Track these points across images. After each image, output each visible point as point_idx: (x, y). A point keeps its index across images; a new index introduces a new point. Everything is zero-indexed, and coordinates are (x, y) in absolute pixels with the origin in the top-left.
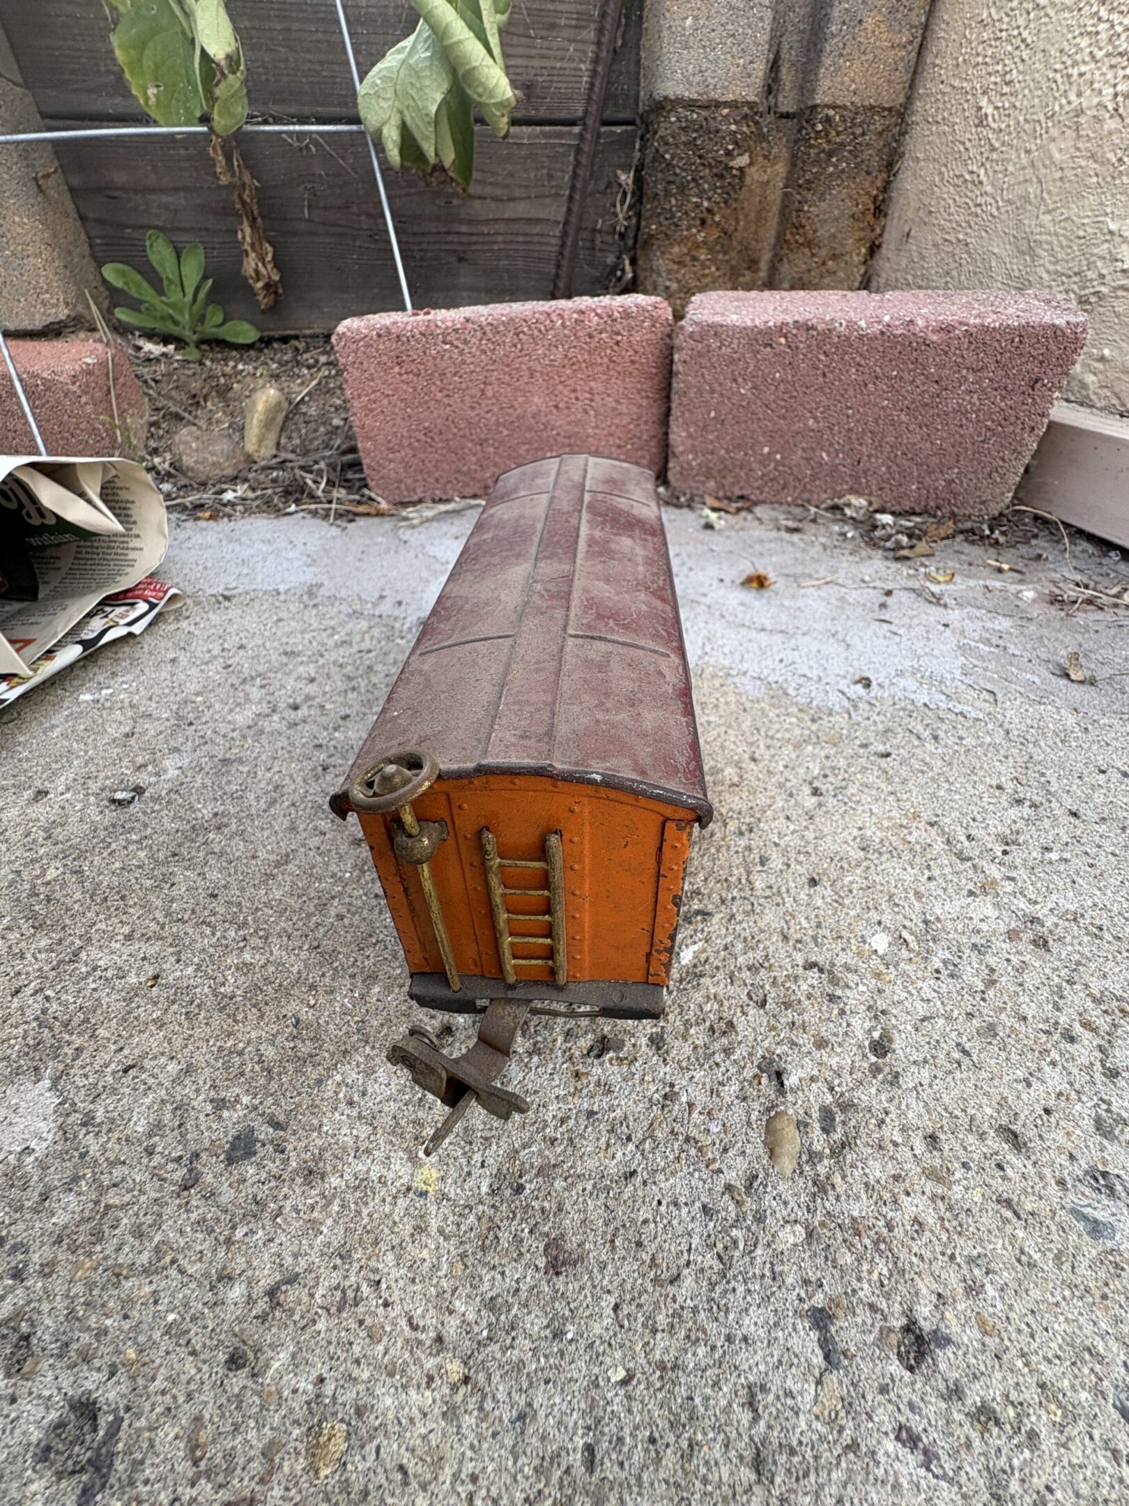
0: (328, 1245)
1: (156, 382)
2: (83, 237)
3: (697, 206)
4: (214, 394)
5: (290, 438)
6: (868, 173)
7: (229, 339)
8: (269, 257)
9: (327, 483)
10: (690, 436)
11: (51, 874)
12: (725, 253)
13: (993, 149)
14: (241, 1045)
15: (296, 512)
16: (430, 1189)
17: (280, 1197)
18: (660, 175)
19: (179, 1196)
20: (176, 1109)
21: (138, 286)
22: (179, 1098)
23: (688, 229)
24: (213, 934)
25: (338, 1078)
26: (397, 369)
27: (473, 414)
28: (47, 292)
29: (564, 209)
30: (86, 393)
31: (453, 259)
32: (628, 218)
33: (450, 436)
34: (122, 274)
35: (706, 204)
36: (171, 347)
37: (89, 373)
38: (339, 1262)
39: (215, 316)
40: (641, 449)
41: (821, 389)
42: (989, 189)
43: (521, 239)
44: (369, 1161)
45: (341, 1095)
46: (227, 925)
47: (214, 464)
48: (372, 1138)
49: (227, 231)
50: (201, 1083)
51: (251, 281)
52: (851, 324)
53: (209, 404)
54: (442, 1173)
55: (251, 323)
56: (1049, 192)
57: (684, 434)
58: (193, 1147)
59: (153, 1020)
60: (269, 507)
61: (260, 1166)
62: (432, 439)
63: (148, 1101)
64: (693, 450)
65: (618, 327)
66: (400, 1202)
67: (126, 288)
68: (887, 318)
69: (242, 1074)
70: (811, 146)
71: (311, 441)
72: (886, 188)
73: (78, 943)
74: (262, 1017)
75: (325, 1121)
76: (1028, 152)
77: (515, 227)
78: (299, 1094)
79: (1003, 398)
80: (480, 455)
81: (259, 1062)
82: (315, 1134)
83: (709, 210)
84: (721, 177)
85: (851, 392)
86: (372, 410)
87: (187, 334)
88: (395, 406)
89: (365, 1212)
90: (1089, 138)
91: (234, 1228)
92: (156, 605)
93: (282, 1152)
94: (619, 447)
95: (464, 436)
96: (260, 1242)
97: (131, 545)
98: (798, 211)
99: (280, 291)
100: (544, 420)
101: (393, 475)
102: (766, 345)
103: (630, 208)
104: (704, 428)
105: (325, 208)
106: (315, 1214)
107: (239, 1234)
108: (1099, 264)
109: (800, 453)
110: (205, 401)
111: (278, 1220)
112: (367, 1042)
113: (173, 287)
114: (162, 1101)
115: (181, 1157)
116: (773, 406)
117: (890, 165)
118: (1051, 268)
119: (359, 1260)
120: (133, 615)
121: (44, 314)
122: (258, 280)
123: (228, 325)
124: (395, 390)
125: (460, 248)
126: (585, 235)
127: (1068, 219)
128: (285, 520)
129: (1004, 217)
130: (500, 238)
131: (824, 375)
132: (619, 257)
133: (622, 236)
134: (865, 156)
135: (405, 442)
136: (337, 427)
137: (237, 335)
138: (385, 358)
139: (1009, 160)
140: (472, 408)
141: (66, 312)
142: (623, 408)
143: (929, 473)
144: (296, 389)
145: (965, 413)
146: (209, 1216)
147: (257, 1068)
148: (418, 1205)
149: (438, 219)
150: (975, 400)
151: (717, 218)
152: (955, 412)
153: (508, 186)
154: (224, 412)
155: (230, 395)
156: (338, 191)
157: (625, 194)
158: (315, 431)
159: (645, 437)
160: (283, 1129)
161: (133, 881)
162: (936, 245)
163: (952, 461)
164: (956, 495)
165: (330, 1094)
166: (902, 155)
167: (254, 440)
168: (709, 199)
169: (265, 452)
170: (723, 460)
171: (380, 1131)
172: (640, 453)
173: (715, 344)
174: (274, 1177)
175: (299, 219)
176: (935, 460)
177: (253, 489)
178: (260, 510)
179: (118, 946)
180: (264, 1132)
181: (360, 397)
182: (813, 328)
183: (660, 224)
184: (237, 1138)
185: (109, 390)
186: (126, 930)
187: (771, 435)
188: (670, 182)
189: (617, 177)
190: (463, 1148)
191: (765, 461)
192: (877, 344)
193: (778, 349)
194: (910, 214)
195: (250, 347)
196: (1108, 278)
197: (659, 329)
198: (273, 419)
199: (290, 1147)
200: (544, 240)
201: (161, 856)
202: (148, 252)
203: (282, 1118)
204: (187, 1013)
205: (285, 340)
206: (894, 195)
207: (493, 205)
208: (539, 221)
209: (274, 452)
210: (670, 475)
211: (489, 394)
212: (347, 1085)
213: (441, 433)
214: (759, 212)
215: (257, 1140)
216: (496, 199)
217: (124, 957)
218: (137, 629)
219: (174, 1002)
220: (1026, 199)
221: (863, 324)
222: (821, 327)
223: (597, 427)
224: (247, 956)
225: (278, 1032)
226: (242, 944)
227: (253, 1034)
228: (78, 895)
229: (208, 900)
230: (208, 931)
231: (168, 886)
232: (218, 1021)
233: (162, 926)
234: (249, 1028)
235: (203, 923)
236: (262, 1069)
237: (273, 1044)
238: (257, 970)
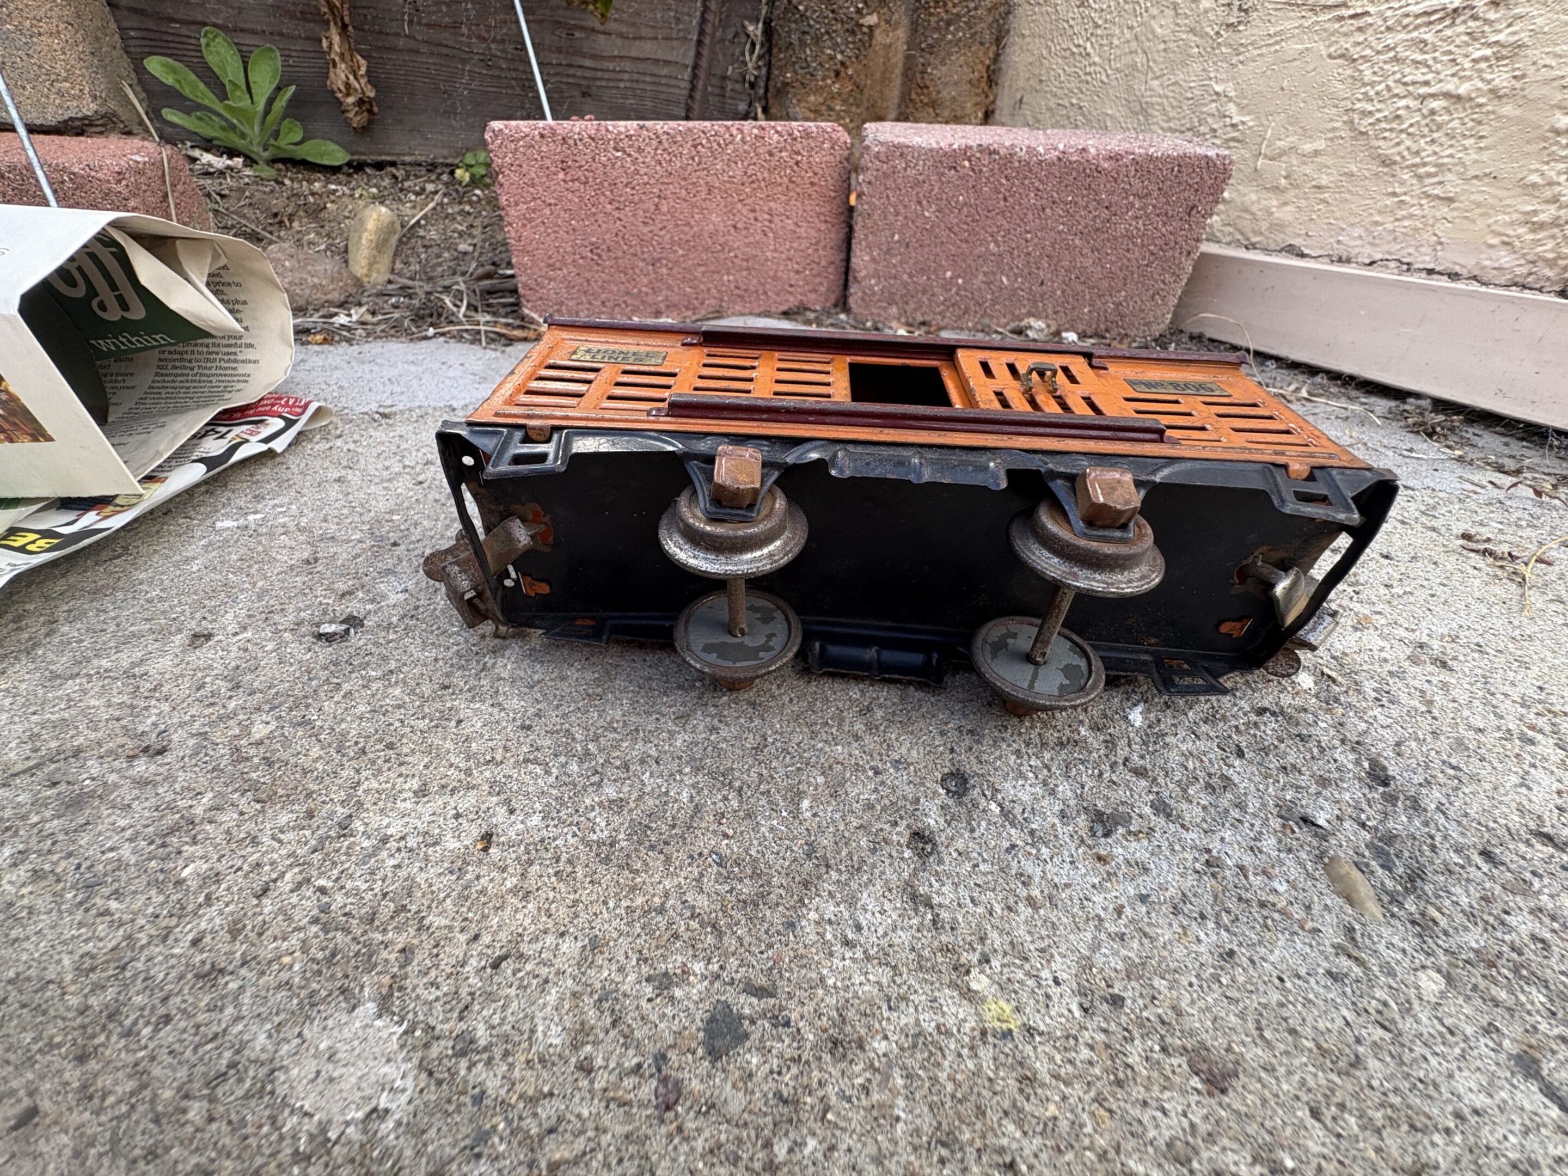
0: (917, 1132)
1: (223, 196)
2: (113, 25)
3: (832, 58)
4: (301, 213)
5: (406, 263)
6: (982, 44)
7: (310, 159)
8: (363, 71)
9: (468, 307)
10: (873, 260)
11: (259, 731)
12: (858, 106)
13: (1097, 26)
14: (657, 900)
15: (435, 336)
16: (1012, 1026)
17: (815, 1085)
18: (793, 26)
19: (662, 1121)
20: (600, 1000)
21: (194, 87)
22: (598, 985)
23: (824, 79)
24: (548, 772)
25: (813, 915)
26: (561, 175)
27: (645, 230)
28: (66, 80)
29: (692, 54)
30: (135, 195)
31: (577, 93)
32: (758, 68)
33: (620, 254)
34: (174, 71)
35: (839, 57)
36: (239, 161)
37: (140, 172)
38: (944, 1152)
39: (292, 134)
40: (819, 275)
41: (1002, 213)
42: (1097, 59)
43: (648, 79)
44: (912, 1010)
45: (829, 936)
46: (562, 759)
47: (314, 286)
48: (898, 980)
49: (307, 38)
50: (622, 958)
51: (339, 95)
52: (1031, 150)
53: (296, 225)
54: (1014, 1004)
55: (337, 143)
56: (1155, 61)
57: (867, 258)
58: (651, 1048)
59: (510, 891)
60: (396, 330)
61: (764, 1050)
62: (599, 256)
63: (552, 997)
64: (876, 274)
65: (798, 146)
66: (981, 1053)
67: (177, 86)
68: (1061, 147)
69: (676, 936)
70: (931, 14)
71: (434, 267)
72: (996, 58)
73: (341, 811)
74: (668, 860)
75: (825, 972)
76: (1131, 28)
77: (642, 67)
78: (770, 946)
79: (1164, 224)
80: (652, 276)
81: (692, 917)
82: (820, 992)
83: (842, 63)
84: (853, 33)
85: (1030, 216)
86: (531, 220)
87: (255, 148)
88: (558, 216)
89: (943, 1076)
90: (1187, 17)
91: (768, 1145)
92: (295, 422)
93: (787, 1024)
94: (798, 272)
95: (635, 255)
96: (819, 1156)
97: (240, 357)
98: (922, 72)
99: (376, 109)
100: (722, 240)
101: (553, 296)
102: (951, 168)
103: (760, 57)
104: (888, 251)
105: (429, 25)
106: (875, 1097)
107: (781, 1150)
108: (1210, 120)
109: (981, 277)
110: (291, 221)
111: (830, 1116)
112: (828, 866)
113: (238, 93)
114: (574, 995)
115: (639, 1066)
116: (956, 229)
117: (998, 40)
118: (1165, 125)
119: (971, 1142)
120: (266, 432)
121: (60, 106)
122: (348, 95)
123: (307, 144)
124: (559, 199)
125: (583, 82)
126: (714, 81)
127: (1176, 83)
128: (424, 344)
129: (1114, 83)
130: (626, 76)
131: (1005, 199)
132: (750, 105)
133: (752, 85)
134: (978, 28)
135: (569, 259)
136: (465, 253)
137: (322, 156)
138: (548, 162)
139: (1112, 35)
140: (645, 223)
141: (93, 106)
142: (802, 231)
143: (1100, 296)
144: (409, 212)
145: (1131, 238)
146: (723, 1137)
147: (694, 924)
148: (1007, 1050)
149: (559, 50)
150: (1140, 225)
151: (850, 72)
152: (1123, 236)
153: (633, 24)
154: (318, 234)
155: (322, 215)
156: (444, 9)
157: (753, 45)
158: (438, 256)
159: (823, 263)
160: (772, 995)
161: (397, 724)
162: (1050, 109)
163: (1120, 284)
164: (1122, 316)
165: (813, 937)
166: (1008, 31)
167: (364, 263)
168: (842, 52)
169: (379, 277)
170: (905, 285)
171: (905, 970)
172: (818, 280)
173: (900, 164)
174: (793, 1060)
175: (397, 35)
176: (1105, 284)
177: (373, 313)
178: (385, 335)
179: (408, 805)
180: (747, 1005)
181: (517, 204)
182: (995, 152)
183: (795, 72)
184: (712, 1020)
185: (166, 196)
186: (415, 784)
187: (954, 260)
188: (804, 33)
189: (744, 27)
190: (1021, 967)
191: (946, 287)
192: (1055, 170)
193: (962, 172)
194: (1021, 83)
195: (335, 170)
196: (1219, 132)
197: (840, 153)
198: (386, 241)
199: (794, 1016)
200: (673, 82)
201: (426, 689)
202: (205, 53)
203: (762, 981)
204: (556, 874)
205: (379, 166)
206: (1004, 66)
207: (619, 42)
208: (667, 63)
209: (388, 276)
210: (852, 301)
211: (664, 208)
212: (830, 922)
213: (609, 250)
214: (884, 73)
215: (741, 1017)
216: (622, 36)
217: (427, 818)
218: (279, 445)
219: (530, 863)
220: (1134, 67)
221: (1041, 150)
222: (1003, 152)
223: (775, 250)
224: (610, 791)
225: (701, 875)
226: (596, 779)
227: (667, 884)
228: (316, 752)
229: (522, 734)
230: (538, 770)
231: (453, 723)
232: (607, 876)
233: (468, 772)
234: (657, 877)
235: (527, 761)
236: (702, 924)
237: (701, 891)
238: (632, 805)
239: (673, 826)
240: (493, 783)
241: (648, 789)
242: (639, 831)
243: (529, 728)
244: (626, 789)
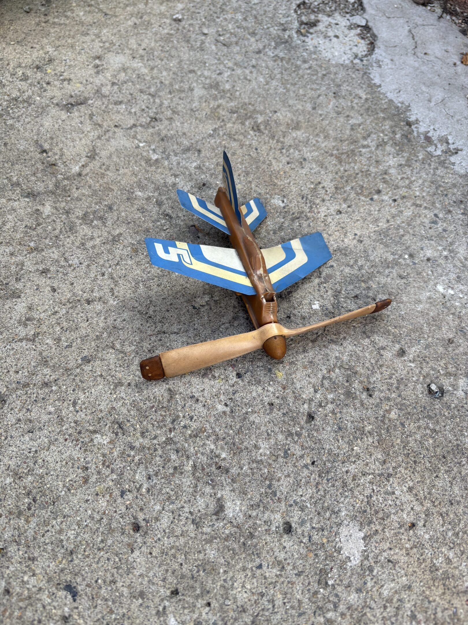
11: (393, 415)
14: (431, 598)
20: (399, 600)
22: (402, 596)
24: (443, 526)
46: (450, 527)
50: (411, 599)
59: (406, 548)
63: (392, 585)
69: (426, 612)
73: (391, 470)
74: (444, 593)
114: (396, 591)
147: (433, 616)
161: (422, 456)
179: (405, 489)
186: (411, 484)
201: (438, 451)
204: (418, 558)
217: (405, 499)
219: (416, 547)
224: (451, 555)
225: (447, 609)
226: (452, 545)
227: (437, 599)
228: (399, 441)
229: (448, 504)
230: (441, 522)
231: (435, 475)
232: (428, 576)
233: (425, 498)
234: (437, 594)
235: (441, 515)
236: (434, 619)
237: (443, 612)
238: (452, 566)
239: (455, 587)
240: (428, 510)
241: (460, 568)
242: (446, 576)
243: (452, 504)
244: (455, 560)
